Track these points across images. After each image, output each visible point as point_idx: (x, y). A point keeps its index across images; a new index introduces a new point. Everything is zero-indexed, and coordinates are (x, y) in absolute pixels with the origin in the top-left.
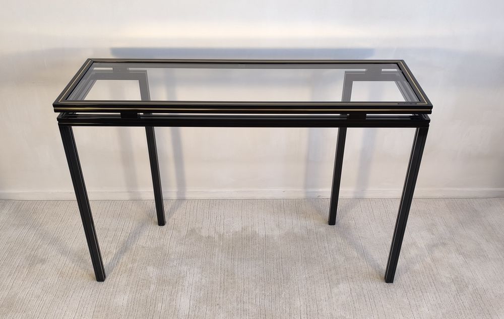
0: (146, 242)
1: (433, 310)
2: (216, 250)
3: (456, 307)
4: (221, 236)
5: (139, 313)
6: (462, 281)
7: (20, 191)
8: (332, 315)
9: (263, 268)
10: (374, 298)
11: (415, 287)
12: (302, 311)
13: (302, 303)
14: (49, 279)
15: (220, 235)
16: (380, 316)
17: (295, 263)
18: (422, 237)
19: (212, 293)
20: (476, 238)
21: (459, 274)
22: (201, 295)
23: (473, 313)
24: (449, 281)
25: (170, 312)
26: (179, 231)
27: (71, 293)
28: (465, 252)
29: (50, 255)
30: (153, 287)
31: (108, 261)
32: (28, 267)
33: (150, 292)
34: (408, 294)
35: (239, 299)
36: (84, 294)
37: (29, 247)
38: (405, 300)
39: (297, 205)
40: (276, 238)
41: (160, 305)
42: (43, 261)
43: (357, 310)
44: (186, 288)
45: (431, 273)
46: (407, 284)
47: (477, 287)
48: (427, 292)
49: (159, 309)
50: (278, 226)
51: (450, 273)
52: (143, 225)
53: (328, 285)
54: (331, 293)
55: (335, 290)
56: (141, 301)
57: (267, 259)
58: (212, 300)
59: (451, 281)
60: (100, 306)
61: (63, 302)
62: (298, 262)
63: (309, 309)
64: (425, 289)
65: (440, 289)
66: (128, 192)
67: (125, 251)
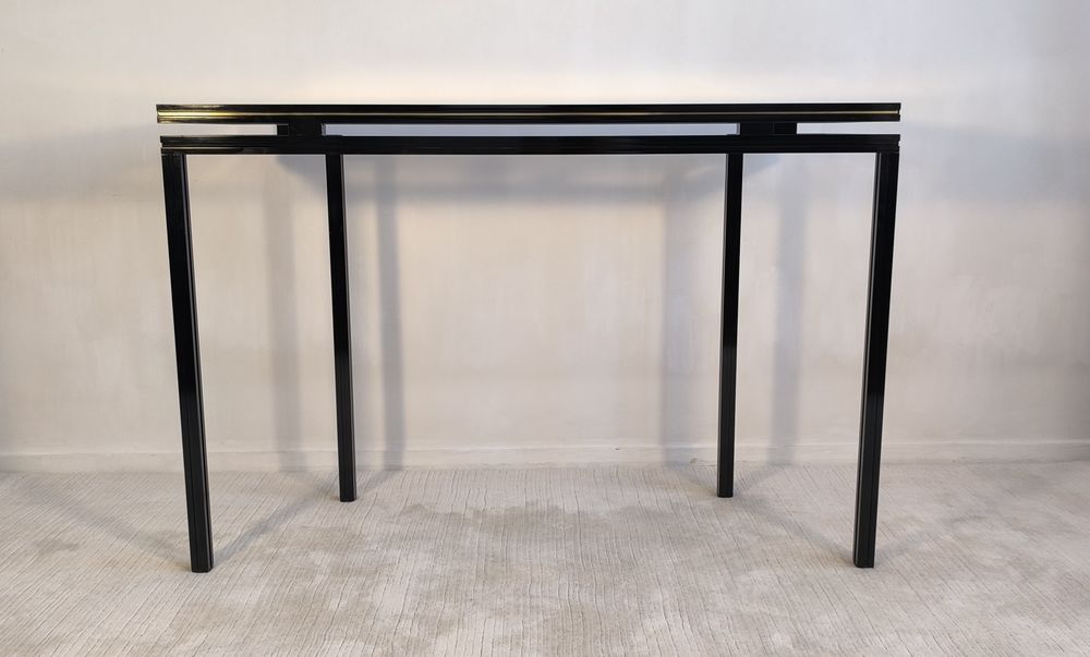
0: (312, 520)
2: (467, 529)
4: (479, 513)
5: (284, 613)
6: (1030, 564)
7: (41, 453)
9: (576, 550)
10: (833, 587)
11: (925, 573)
12: (668, 607)
13: (667, 596)
15: (477, 511)
17: (647, 543)
18: (927, 510)
19: (458, 584)
20: (1048, 509)
21: (1021, 554)
22: (433, 588)
24: (1001, 564)
25: (358, 610)
26: (387, 507)
27: (130, 587)
28: (1028, 527)
29: (90, 539)
30: (319, 579)
31: (222, 545)
32: (37, 555)
33: (313, 585)
34: (912, 582)
35: (520, 592)
36: (159, 589)
37: (46, 529)
38: (907, 590)
39: (646, 474)
40: (601, 514)
41: (335, 601)
42: (72, 547)
43: (796, 603)
44: (397, 578)
45: (958, 554)
46: (907, 568)
47: (1068, 570)
48: (954, 579)
49: (332, 607)
51: (1001, 554)
52: (305, 500)
53: (726, 571)
54: (734, 582)
55: (743, 578)
56: (292, 596)
57: (583, 540)
58: (457, 594)
59: (1007, 563)
60: (195, 605)
61: (108, 599)
62: (655, 541)
63: (683, 604)
64: (950, 575)
65: (983, 576)
66: (279, 452)
67: (262, 532)
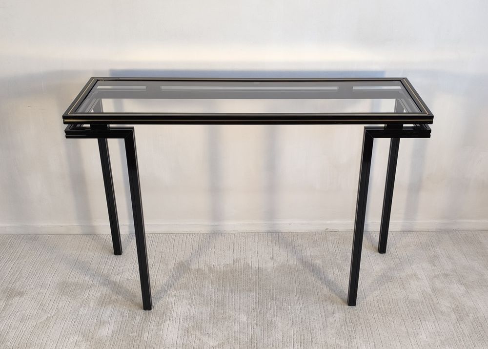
0: (132, 274)
1: (431, 337)
2: (205, 282)
3: (455, 334)
4: (212, 269)
5: (124, 343)
6: (462, 311)
8: (326, 343)
9: (256, 299)
10: (370, 326)
11: (413, 316)
12: (295, 339)
13: (295, 332)
14: (28, 311)
15: (210, 268)
16: (376, 343)
17: (289, 293)
18: (423, 269)
19: (202, 323)
20: (480, 269)
21: (459, 303)
22: (190, 325)
23: (472, 340)
24: (449, 310)
25: (156, 341)
26: (167, 264)
27: (52, 324)
28: (467, 283)
29: (28, 288)
32: (5, 299)
33: (136, 322)
34: (406, 323)
35: (229, 329)
36: (66, 325)
37: (6, 281)
38: (403, 329)
39: (292, 238)
40: (269, 270)
41: (146, 334)
42: (21, 294)
43: (352, 337)
44: (174, 318)
45: (431, 302)
46: (406, 313)
47: (478, 315)
48: (425, 321)
49: (146, 338)
50: (272, 259)
51: (450, 303)
53: (323, 314)
54: (326, 322)
55: (331, 320)
56: (127, 331)
57: (260, 291)
58: (201, 330)
59: (452, 310)
61: (43, 332)
62: (293, 292)
63: (302, 337)
64: (424, 317)
65: (439, 318)
